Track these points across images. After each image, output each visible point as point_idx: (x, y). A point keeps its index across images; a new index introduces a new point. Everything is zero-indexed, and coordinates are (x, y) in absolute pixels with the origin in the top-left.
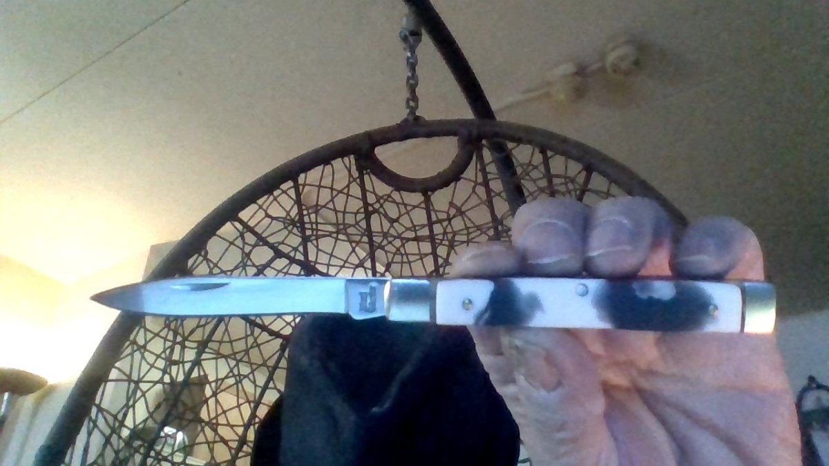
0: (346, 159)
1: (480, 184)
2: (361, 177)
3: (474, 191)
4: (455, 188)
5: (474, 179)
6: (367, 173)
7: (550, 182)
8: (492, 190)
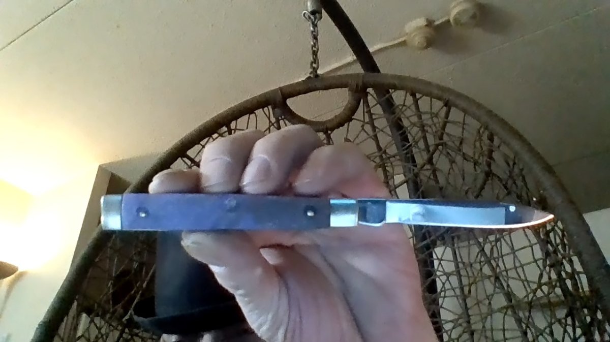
0: (266, 109)
1: (367, 123)
2: (278, 121)
3: (363, 129)
4: (348, 127)
5: (362, 120)
6: (282, 119)
7: (420, 117)
8: (375, 127)
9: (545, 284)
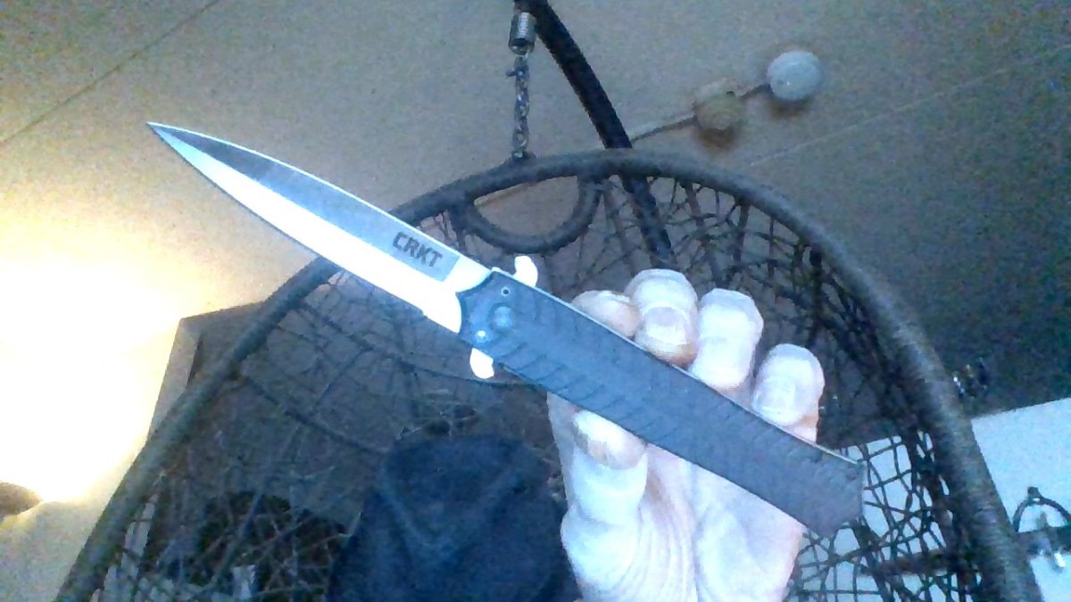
2: (461, 236)
3: (607, 246)
4: (582, 244)
5: (605, 230)
6: (470, 233)
7: (700, 225)
9: (916, 514)
